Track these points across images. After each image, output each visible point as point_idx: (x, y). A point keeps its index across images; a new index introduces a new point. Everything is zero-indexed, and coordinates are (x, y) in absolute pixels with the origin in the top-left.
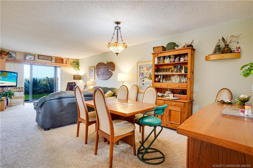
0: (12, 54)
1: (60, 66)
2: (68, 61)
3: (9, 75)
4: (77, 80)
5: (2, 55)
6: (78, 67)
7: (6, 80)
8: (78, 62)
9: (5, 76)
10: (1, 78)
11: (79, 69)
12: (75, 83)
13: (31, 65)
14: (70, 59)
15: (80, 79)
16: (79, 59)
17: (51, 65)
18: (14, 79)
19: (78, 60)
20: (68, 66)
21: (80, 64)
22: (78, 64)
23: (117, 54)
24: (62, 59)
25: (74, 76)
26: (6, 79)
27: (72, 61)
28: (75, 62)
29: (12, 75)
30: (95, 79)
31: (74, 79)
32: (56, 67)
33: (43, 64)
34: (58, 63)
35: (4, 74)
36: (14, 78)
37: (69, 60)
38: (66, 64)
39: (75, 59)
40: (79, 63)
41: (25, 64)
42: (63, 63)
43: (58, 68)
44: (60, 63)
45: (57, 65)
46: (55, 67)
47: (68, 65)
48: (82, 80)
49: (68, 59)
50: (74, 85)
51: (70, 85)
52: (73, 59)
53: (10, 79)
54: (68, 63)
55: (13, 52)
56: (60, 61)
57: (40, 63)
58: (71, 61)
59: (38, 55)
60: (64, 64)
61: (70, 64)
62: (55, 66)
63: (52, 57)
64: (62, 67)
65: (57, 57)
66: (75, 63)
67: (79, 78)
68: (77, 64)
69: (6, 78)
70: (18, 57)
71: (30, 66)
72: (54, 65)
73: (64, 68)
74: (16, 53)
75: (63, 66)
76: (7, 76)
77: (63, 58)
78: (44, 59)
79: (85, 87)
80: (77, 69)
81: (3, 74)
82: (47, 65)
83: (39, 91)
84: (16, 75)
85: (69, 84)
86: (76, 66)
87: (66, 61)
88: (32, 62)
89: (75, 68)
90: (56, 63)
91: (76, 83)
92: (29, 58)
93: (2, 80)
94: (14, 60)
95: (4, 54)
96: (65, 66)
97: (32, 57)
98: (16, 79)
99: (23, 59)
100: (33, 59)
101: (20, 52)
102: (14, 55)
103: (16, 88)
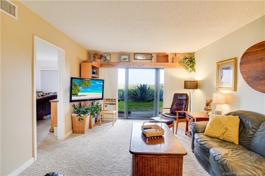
0: (106, 56)
1: (163, 67)
2: (175, 57)
3: (93, 84)
4: (190, 90)
5: (95, 58)
6: (193, 66)
8: (193, 56)
9: (87, 86)
10: (82, 89)
11: (194, 70)
12: (186, 95)
13: (127, 69)
14: (179, 54)
15: (197, 89)
17: (150, 67)
18: (100, 89)
19: (193, 54)
20: (176, 65)
21: (196, 61)
22: (193, 61)
24: (167, 56)
25: (185, 82)
26: (89, 90)
27: (182, 58)
28: (188, 57)
29: (96, 84)
30: (235, 90)
31: (186, 87)
32: (158, 70)
33: (140, 66)
34: (161, 62)
35: (85, 84)
36: (100, 87)
37: (178, 56)
38: (173, 62)
39: (186, 54)
40: (194, 59)
41: (119, 68)
42: (168, 62)
44: (163, 62)
45: (159, 65)
48: (200, 88)
49: (176, 54)
50: (186, 98)
51: (178, 98)
52: (184, 54)
53: (94, 89)
54: (176, 61)
55: (107, 53)
56: (164, 58)
57: (136, 65)
58: (180, 58)
59: (134, 54)
60: (170, 63)
61: (179, 63)
62: (157, 67)
63: (152, 54)
64: (166, 68)
65: (158, 53)
66: (188, 60)
67: (195, 85)
68: (191, 61)
69: (88, 88)
70: (113, 59)
71: (126, 71)
72: (155, 66)
73: (169, 69)
74: (110, 54)
75: (168, 67)
76: (89, 86)
77: (167, 54)
79: (208, 105)
80: (190, 69)
81: (83, 84)
82: (145, 66)
83: (148, 99)
84: (102, 84)
85: (176, 96)
86: (189, 65)
87: (173, 59)
88: (126, 64)
89: (187, 68)
90: (157, 62)
91: (189, 95)
92: (123, 60)
93: (83, 91)
94: (108, 64)
95: (96, 57)
96: (171, 66)
97: (126, 57)
98: (102, 90)
99: (117, 61)
100: (127, 60)
101: (114, 53)
102: (108, 58)
103: (109, 99)
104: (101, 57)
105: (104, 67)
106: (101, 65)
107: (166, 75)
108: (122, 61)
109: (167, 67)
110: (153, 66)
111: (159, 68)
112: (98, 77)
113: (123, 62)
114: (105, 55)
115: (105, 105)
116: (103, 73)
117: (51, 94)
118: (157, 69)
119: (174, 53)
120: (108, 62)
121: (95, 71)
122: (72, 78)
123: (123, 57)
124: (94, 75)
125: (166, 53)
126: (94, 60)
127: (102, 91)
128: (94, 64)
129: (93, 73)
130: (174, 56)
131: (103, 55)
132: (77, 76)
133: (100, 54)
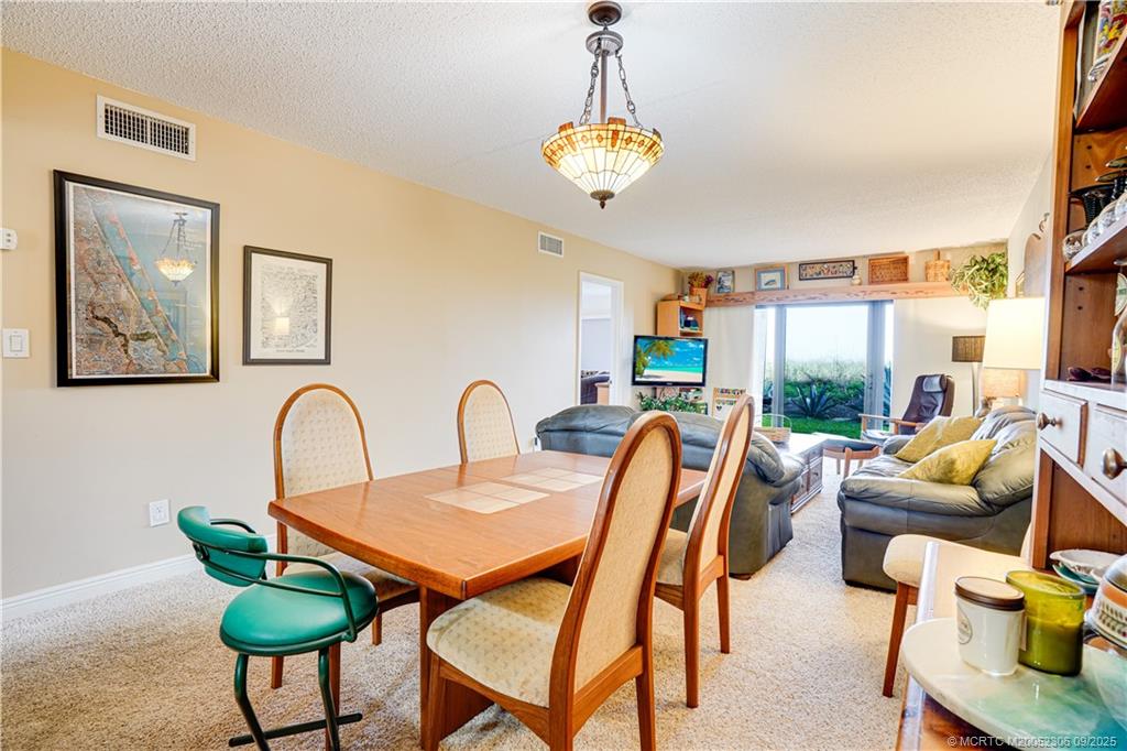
0: (723, 278)
1: (890, 296)
2: (935, 262)
3: (677, 349)
5: (693, 287)
7: (667, 367)
8: (1004, 255)
9: (664, 354)
10: (651, 362)
13: (781, 307)
14: (953, 249)
16: (1007, 240)
17: (848, 298)
18: (698, 362)
19: (1004, 245)
20: (935, 288)
21: (1012, 268)
22: (1002, 268)
23: (603, 197)
24: (905, 260)
25: (956, 339)
26: (667, 363)
27: (960, 262)
29: (688, 347)
33: (814, 298)
34: (883, 282)
35: (659, 349)
36: (696, 357)
37: (947, 256)
38: (927, 280)
39: (984, 246)
40: (1008, 264)
42: (907, 279)
43: (889, 309)
44: (891, 281)
45: (879, 292)
46: (874, 303)
47: (935, 284)
49: (939, 252)
50: (940, 389)
51: (925, 390)
52: (971, 247)
53: (682, 361)
54: (936, 275)
55: (725, 271)
56: (893, 269)
57: (804, 295)
58: (954, 262)
59: (802, 265)
60: (915, 284)
61: (947, 279)
62: (871, 298)
63: (853, 261)
64: (899, 298)
65: (876, 255)
69: (666, 360)
70: (743, 285)
71: (777, 313)
73: (912, 301)
74: (733, 272)
75: (909, 295)
76: (669, 352)
77: (904, 255)
78: (822, 276)
80: (982, 297)
81: (655, 348)
82: (831, 298)
84: (704, 348)
85: (922, 382)
86: (980, 284)
87: (926, 269)
88: (780, 294)
90: (871, 284)
92: (766, 284)
93: (653, 367)
94: (728, 299)
95: (695, 283)
96: (919, 292)
97: (776, 276)
98: (702, 364)
99: (752, 290)
100: (779, 285)
101: (745, 268)
102: (727, 283)
103: (727, 391)
104: (708, 282)
105: (716, 306)
106: (710, 303)
107: (900, 321)
108: (764, 287)
109: (904, 295)
110: (857, 295)
111: (882, 301)
112: (701, 334)
113: (766, 290)
114: (720, 274)
115: (717, 405)
116: (715, 322)
117: (597, 375)
118: (876, 305)
119: (932, 250)
120: (728, 294)
121: (690, 319)
122: (636, 338)
123: (766, 277)
124: (687, 330)
125: (902, 253)
126: (691, 293)
127: (702, 369)
128: (687, 302)
129: (687, 324)
130: (932, 258)
131: (713, 276)
132: (649, 332)
133: (704, 276)
